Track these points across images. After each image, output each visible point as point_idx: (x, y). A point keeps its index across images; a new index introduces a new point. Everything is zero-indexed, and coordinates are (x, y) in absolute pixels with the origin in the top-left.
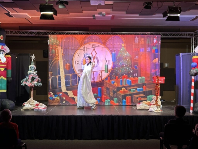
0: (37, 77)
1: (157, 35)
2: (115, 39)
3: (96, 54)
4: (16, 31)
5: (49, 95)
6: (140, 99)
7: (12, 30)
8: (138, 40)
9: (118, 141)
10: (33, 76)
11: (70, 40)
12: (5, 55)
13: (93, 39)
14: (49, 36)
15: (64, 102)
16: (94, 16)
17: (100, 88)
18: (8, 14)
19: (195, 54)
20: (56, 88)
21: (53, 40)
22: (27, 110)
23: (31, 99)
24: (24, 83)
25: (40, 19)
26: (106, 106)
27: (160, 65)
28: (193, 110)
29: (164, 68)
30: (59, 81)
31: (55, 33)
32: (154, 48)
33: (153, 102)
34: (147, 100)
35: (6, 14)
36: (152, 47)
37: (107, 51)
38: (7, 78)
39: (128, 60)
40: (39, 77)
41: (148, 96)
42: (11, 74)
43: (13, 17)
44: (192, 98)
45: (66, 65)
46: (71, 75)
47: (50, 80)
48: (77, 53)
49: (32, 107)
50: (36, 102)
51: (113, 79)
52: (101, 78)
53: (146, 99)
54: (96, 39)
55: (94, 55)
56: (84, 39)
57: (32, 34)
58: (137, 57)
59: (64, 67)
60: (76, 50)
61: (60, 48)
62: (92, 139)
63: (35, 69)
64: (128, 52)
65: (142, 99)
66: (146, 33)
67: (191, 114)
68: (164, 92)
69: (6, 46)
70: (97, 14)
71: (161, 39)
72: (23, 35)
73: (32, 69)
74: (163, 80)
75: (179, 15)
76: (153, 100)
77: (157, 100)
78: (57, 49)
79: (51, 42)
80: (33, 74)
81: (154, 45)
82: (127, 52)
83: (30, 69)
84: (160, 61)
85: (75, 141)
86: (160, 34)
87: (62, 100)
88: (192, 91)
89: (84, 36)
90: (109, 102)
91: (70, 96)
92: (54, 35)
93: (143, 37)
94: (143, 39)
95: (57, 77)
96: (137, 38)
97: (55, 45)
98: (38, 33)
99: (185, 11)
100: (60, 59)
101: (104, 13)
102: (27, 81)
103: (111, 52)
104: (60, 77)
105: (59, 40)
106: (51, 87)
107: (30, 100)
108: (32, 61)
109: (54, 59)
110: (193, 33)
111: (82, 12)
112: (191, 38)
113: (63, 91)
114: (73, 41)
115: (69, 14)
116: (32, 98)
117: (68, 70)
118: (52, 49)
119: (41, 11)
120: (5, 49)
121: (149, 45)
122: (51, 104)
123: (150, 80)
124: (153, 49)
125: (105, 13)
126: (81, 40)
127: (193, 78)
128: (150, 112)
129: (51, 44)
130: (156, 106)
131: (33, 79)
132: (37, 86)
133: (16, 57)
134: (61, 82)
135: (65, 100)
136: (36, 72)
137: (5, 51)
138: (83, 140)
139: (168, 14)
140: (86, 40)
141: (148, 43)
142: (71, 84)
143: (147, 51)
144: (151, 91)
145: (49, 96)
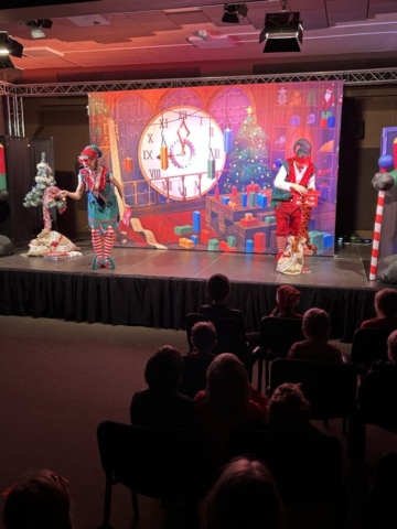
1: (334, 81)
2: (231, 95)
3: (188, 135)
7: (38, 85)
8: (286, 96)
11: (132, 103)
13: (181, 99)
14: (89, 96)
15: (124, 241)
17: (197, 212)
21: (96, 103)
22: (33, 256)
26: (209, 253)
27: (337, 159)
32: (326, 116)
36: (321, 112)
37: (213, 125)
39: (262, 148)
42: (5, 183)
44: (376, 244)
45: (125, 161)
46: (135, 183)
48: (147, 133)
49: (41, 251)
51: (225, 193)
52: (198, 190)
54: (188, 98)
56: (162, 98)
58: (282, 140)
59: (121, 166)
60: (144, 126)
61: (111, 123)
67: (372, 284)
73: (43, 172)
78: (105, 125)
79: (94, 109)
81: (326, 107)
82: (260, 128)
83: (39, 172)
84: (338, 149)
87: (120, 237)
88: (377, 228)
90: (216, 245)
91: (135, 229)
93: (299, 88)
96: (283, 91)
97: (101, 115)
100: (112, 146)
101: (204, 33)
105: (109, 104)
114: (139, 106)
115: (130, 40)
118: (96, 124)
121: (312, 108)
124: (323, 117)
127: (381, 194)
129: (94, 114)
133: (28, 146)
135: (125, 238)
139: (267, 35)
140: (165, 101)
141: (312, 104)
142: (136, 202)
143: (308, 124)
144: (313, 222)
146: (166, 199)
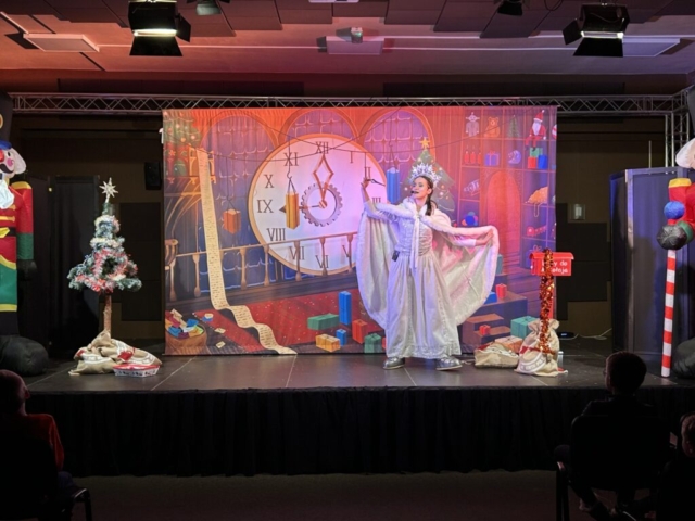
0: (126, 258)
1: (545, 107)
2: (397, 121)
3: (331, 177)
4: (49, 95)
5: (167, 321)
6: (487, 330)
7: (32, 95)
8: (478, 124)
9: (410, 477)
10: (111, 255)
11: (239, 128)
12: (12, 181)
13: (320, 124)
14: (165, 113)
15: (221, 345)
16: (322, 41)
17: (346, 293)
18: (18, 38)
19: (680, 172)
20: (192, 296)
21: (176, 126)
22: (90, 373)
23: (105, 336)
24: (79, 278)
25: (132, 54)
26: (366, 357)
27: (554, 213)
28: (671, 367)
29: (569, 221)
30: (200, 270)
31: (186, 102)
32: (535, 153)
33: (532, 341)
34: (509, 334)
35: (11, 36)
36: (528, 148)
37: (370, 163)
38: (19, 262)
39: (445, 197)
40: (130, 259)
41: (515, 321)
42: (32, 249)
43: (36, 48)
44: (668, 325)
45: (225, 216)
46: (242, 249)
47: (170, 267)
48: (264, 172)
49: (107, 362)
50: (122, 347)
52: (347, 259)
53: (507, 330)
54: (331, 123)
55: (323, 180)
56: (288, 122)
57: (103, 107)
58: (475, 186)
59: (219, 224)
60: (258, 162)
61: (203, 157)
62: (318, 472)
63: (118, 229)
64: (441, 165)
65: (494, 332)
66: (506, 99)
67: (665, 382)
68: (570, 304)
69: (13, 150)
70: (331, 34)
71: (560, 120)
72: (73, 110)
73: (106, 230)
74: (564, 264)
75: (620, 35)
76: (531, 336)
77: (547, 335)
78: (192, 159)
79: (172, 134)
80: (111, 247)
81: (535, 142)
82: (441, 169)
83: (98, 231)
84: (554, 198)
85: (259, 478)
86: (554, 104)
87: (213, 338)
88: (669, 301)
89: (286, 112)
90: (377, 343)
91: (241, 323)
92: (180, 110)
93: (495, 114)
94: (493, 122)
95: (196, 259)
96: (473, 118)
97: (185, 144)
98: (125, 104)
99: (642, 22)
100: (203, 193)
101: (358, 32)
102: (89, 271)
103: (384, 167)
104: (204, 259)
105: (199, 128)
106: (172, 293)
107: (99, 338)
108: (107, 201)
109: (184, 194)
110: (670, 97)
111: (281, 29)
112: (664, 117)
113: (217, 308)
114: (250, 132)
115: (233, 35)
116: (107, 333)
117: (232, 231)
118: (176, 158)
119: (134, 28)
120: (10, 162)
121: (515, 142)
122: (175, 353)
123: (518, 265)
124: (531, 156)
125: (360, 30)
126: (279, 128)
127: (671, 254)
128: (521, 377)
129: (172, 141)
130: (540, 354)
131: (109, 266)
132: (126, 288)
133: (50, 190)
134: (207, 276)
135: (223, 339)
136: (122, 240)
137: (10, 169)
138: (289, 474)
139: (582, 33)
140: (295, 126)
141: (515, 136)
142: (243, 280)
143: (511, 165)
144: (524, 303)
145: (168, 324)
146: (295, 273)
